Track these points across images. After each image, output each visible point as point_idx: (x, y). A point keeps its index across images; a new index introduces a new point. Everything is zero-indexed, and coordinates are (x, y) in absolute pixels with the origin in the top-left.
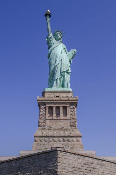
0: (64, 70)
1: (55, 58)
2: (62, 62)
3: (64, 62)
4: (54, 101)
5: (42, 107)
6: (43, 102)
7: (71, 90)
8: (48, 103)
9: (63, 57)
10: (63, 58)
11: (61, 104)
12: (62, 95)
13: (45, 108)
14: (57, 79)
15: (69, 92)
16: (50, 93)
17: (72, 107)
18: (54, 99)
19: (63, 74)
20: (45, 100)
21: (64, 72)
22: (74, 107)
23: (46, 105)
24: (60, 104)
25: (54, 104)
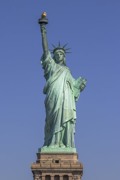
0: (67, 120)
1: (54, 99)
2: (64, 108)
3: (66, 107)
4: (52, 168)
5: (37, 176)
6: (38, 170)
7: (74, 150)
8: (45, 172)
9: (65, 98)
10: (65, 100)
11: (61, 173)
12: (63, 158)
13: (41, 177)
14: (56, 133)
15: (73, 154)
16: (47, 156)
17: (75, 176)
18: (53, 166)
19: (65, 125)
20: (41, 167)
21: (67, 122)
22: (77, 176)
23: (43, 174)
24: (59, 172)
25: (52, 172)
